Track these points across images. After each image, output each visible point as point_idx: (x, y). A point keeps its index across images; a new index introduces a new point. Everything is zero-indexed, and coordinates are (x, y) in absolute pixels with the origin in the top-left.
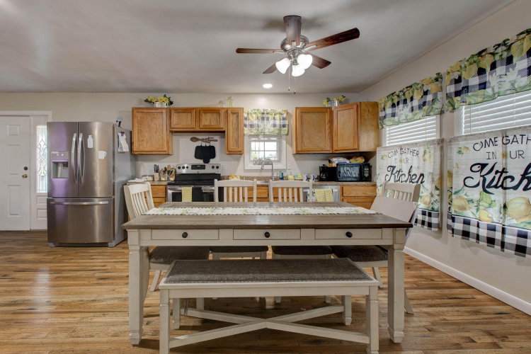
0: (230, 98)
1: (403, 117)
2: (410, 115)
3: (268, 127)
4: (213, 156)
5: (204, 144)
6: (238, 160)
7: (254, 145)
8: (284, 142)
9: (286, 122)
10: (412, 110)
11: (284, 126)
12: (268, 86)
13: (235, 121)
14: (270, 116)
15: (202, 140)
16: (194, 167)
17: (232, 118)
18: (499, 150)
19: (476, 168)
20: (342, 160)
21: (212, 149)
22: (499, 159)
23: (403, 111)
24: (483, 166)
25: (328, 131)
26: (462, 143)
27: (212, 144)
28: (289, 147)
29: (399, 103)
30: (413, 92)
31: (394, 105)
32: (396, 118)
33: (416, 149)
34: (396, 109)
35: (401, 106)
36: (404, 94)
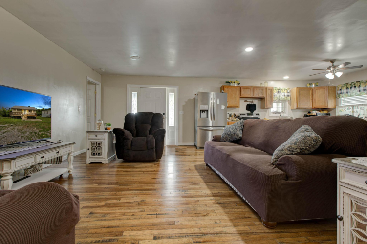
0: (266, 82)
1: (354, 94)
2: (358, 93)
3: (282, 96)
4: (255, 110)
5: (250, 104)
6: (266, 111)
7: (275, 105)
8: (287, 103)
9: (290, 94)
10: (360, 91)
11: (288, 96)
12: (286, 77)
13: (270, 93)
14: (282, 91)
15: (250, 102)
16: (248, 114)
17: (268, 92)
20: (317, 112)
21: (255, 106)
23: (354, 91)
25: (311, 99)
27: (254, 103)
28: (290, 106)
29: (351, 88)
30: (360, 84)
31: (347, 88)
32: (349, 94)
33: (362, 107)
34: (349, 90)
35: (353, 89)
36: (355, 84)
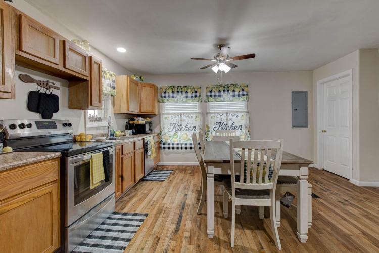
1: (181, 99)
2: (185, 99)
4: (56, 109)
5: (42, 90)
9: (115, 85)
10: (187, 97)
11: (113, 88)
12: (122, 50)
13: (97, 73)
16: (39, 125)
17: (95, 68)
18: (225, 118)
19: (217, 124)
20: (142, 119)
21: (54, 98)
22: (225, 121)
23: (180, 96)
24: (221, 123)
26: (212, 115)
29: (178, 92)
30: (187, 89)
31: (173, 92)
32: (176, 99)
33: (191, 115)
34: (175, 94)
35: (180, 94)
36: (182, 89)
